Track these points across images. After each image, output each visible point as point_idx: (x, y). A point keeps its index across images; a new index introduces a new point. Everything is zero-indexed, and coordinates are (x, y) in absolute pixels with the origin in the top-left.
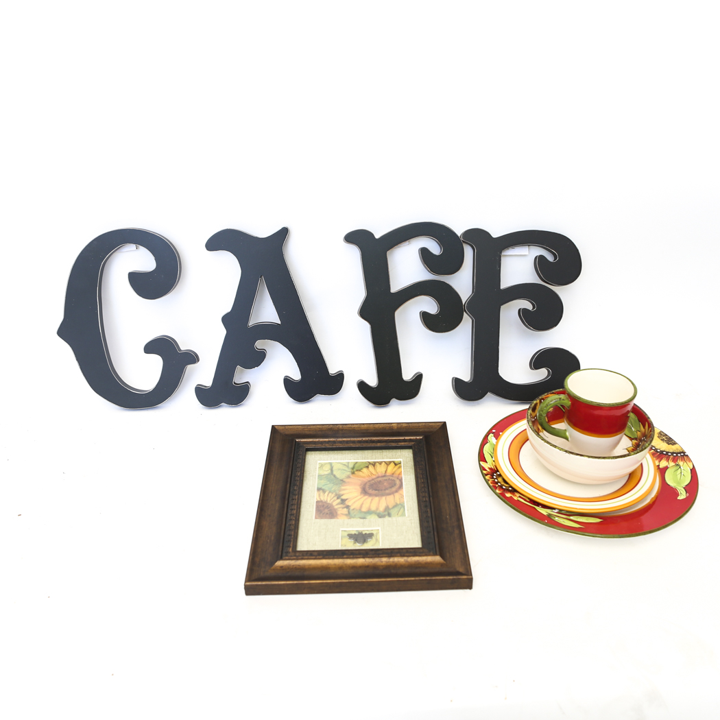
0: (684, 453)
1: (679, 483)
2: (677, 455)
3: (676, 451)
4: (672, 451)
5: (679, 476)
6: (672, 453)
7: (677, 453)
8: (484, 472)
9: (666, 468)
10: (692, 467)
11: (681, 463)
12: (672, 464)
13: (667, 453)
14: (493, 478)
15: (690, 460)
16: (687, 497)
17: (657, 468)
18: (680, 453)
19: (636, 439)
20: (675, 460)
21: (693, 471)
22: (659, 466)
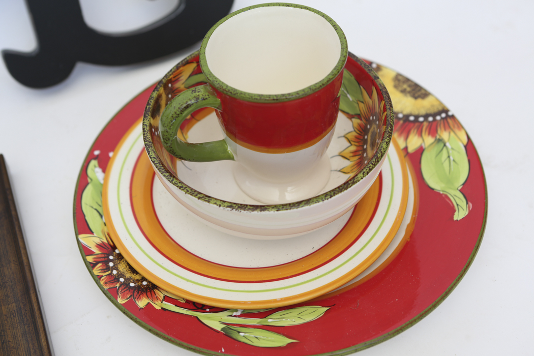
0: (446, 111)
1: (449, 181)
2: (435, 120)
3: (432, 111)
4: (423, 112)
5: (446, 164)
6: (426, 116)
7: (434, 115)
8: (90, 259)
9: (420, 151)
10: (465, 140)
11: (445, 135)
12: (429, 140)
13: (417, 117)
14: (108, 268)
15: (460, 126)
16: (470, 213)
17: (403, 154)
18: (439, 113)
19: (359, 116)
20: (433, 131)
21: (470, 148)
22: (406, 149)
